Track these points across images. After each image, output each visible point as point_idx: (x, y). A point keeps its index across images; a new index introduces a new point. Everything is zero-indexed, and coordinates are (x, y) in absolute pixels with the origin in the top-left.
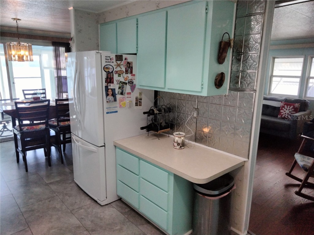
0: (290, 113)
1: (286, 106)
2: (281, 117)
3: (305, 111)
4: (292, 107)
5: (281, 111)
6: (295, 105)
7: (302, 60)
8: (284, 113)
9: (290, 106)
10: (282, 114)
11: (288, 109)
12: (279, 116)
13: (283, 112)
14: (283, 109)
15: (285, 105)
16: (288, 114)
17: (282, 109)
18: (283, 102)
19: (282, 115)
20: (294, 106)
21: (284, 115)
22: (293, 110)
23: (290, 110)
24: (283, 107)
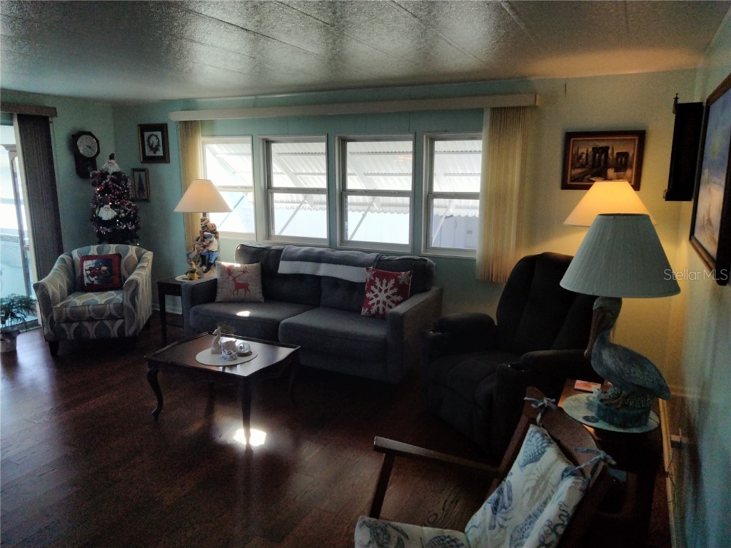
0: (388, 302)
1: (377, 280)
2: (369, 311)
3: (425, 290)
4: (392, 282)
5: (368, 295)
6: (399, 277)
7: (408, 146)
8: (375, 300)
9: (388, 281)
10: (370, 303)
11: (376, 291)
12: (364, 311)
13: (372, 299)
14: (373, 288)
15: (374, 276)
16: (384, 303)
17: (368, 290)
18: (372, 268)
19: (370, 307)
20: (397, 281)
21: (375, 308)
22: (395, 290)
23: (389, 293)
24: (372, 283)
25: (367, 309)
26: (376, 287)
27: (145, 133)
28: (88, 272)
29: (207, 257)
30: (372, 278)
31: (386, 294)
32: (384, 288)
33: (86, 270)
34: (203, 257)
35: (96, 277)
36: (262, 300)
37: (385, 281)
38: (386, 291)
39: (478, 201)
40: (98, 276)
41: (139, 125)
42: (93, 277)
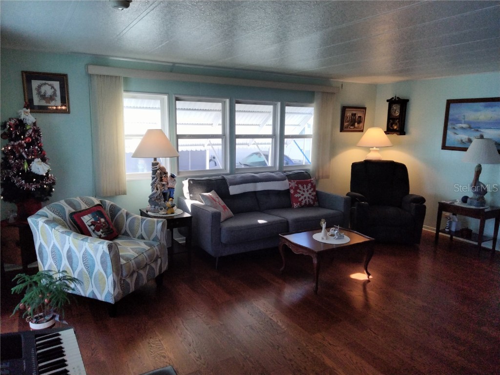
1: (300, 186)
2: (300, 204)
4: (310, 185)
5: (296, 196)
8: (302, 197)
9: (307, 185)
10: (300, 200)
11: (302, 192)
12: (295, 205)
13: (300, 197)
14: (298, 191)
15: (297, 183)
17: (296, 192)
19: (300, 202)
21: (304, 202)
22: (312, 189)
24: (297, 188)
25: (299, 204)
26: (300, 190)
27: (33, 82)
28: (93, 227)
29: (169, 193)
30: (296, 185)
31: (309, 193)
32: (305, 189)
33: (90, 226)
34: (164, 194)
35: (101, 230)
36: (233, 215)
37: (305, 186)
38: (308, 191)
39: (311, 139)
40: (102, 229)
41: (23, 72)
42: (98, 231)
